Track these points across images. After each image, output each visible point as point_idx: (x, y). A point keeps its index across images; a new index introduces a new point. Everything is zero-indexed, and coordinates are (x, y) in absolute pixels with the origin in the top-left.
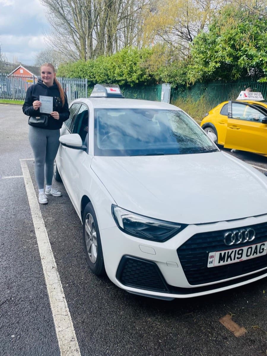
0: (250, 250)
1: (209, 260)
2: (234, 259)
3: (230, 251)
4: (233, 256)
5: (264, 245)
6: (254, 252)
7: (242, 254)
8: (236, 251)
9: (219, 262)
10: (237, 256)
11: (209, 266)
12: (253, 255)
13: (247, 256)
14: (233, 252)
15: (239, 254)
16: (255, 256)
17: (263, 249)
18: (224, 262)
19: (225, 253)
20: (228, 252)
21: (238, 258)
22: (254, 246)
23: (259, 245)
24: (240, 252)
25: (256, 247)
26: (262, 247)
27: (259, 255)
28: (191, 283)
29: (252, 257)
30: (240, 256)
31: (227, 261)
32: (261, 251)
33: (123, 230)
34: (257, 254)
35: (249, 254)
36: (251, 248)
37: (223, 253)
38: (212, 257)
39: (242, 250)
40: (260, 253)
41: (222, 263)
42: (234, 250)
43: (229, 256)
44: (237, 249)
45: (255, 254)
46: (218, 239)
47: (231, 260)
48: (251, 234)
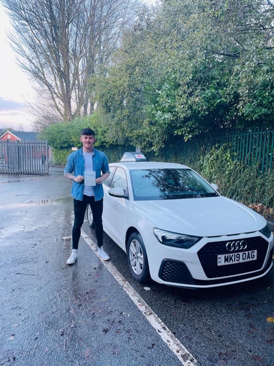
0: (244, 255)
1: (218, 260)
2: (235, 261)
3: (231, 255)
4: (233, 258)
5: (254, 252)
6: (248, 257)
7: (239, 257)
8: (235, 255)
9: (225, 262)
10: (236, 259)
11: (219, 264)
12: (247, 259)
13: (243, 259)
14: (233, 255)
15: (237, 257)
16: (249, 260)
17: (254, 255)
18: (228, 262)
19: (228, 256)
20: (230, 256)
21: (237, 260)
22: (247, 253)
23: (250, 252)
24: (238, 256)
25: (249, 253)
26: (253, 254)
27: (251, 259)
28: (208, 277)
29: (246, 260)
30: (238, 259)
31: (230, 262)
32: (253, 257)
33: (162, 243)
34: (250, 258)
35: (244, 258)
36: (245, 253)
37: (226, 255)
38: (220, 258)
39: (239, 254)
40: (252, 258)
41: (227, 263)
42: (234, 254)
43: (231, 259)
44: (236, 254)
45: (248, 258)
46: (223, 247)
47: (233, 261)
48: (244, 245)
